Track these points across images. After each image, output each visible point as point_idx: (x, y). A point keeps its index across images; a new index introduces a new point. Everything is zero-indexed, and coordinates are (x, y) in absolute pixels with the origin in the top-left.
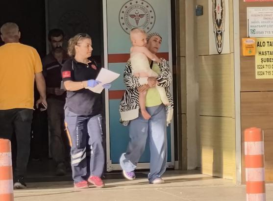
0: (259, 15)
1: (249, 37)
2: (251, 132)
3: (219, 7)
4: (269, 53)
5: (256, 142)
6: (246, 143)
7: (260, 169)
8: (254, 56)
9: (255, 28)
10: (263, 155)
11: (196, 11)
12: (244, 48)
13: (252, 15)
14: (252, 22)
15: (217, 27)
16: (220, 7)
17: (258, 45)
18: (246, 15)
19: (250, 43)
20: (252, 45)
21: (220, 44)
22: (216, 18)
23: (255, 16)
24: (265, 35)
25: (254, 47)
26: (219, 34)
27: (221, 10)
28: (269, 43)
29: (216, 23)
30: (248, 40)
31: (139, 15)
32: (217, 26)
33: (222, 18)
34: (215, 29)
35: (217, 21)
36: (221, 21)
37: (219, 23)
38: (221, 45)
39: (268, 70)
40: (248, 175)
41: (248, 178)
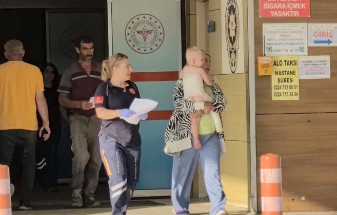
0: (275, 32)
1: (265, 56)
2: (267, 158)
3: (232, 23)
4: (287, 72)
5: (273, 170)
6: (262, 171)
7: (277, 198)
8: (270, 76)
9: (272, 46)
10: (280, 183)
11: (208, 28)
12: (260, 68)
13: (268, 32)
14: (268, 40)
15: (231, 45)
16: (234, 23)
17: (275, 64)
18: (262, 32)
19: (266, 62)
20: (268, 64)
21: (233, 62)
22: (229, 35)
23: (272, 32)
24: (282, 53)
25: (271, 65)
26: (233, 52)
27: (234, 26)
28: (287, 62)
29: (229, 40)
30: (264, 58)
31: (147, 32)
32: (230, 43)
33: (236, 34)
34: (229, 46)
35: (230, 38)
36: (234, 38)
37: (232, 40)
38: (235, 64)
39: (286, 91)
40: (265, 205)
41: (265, 208)
